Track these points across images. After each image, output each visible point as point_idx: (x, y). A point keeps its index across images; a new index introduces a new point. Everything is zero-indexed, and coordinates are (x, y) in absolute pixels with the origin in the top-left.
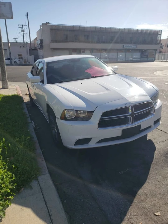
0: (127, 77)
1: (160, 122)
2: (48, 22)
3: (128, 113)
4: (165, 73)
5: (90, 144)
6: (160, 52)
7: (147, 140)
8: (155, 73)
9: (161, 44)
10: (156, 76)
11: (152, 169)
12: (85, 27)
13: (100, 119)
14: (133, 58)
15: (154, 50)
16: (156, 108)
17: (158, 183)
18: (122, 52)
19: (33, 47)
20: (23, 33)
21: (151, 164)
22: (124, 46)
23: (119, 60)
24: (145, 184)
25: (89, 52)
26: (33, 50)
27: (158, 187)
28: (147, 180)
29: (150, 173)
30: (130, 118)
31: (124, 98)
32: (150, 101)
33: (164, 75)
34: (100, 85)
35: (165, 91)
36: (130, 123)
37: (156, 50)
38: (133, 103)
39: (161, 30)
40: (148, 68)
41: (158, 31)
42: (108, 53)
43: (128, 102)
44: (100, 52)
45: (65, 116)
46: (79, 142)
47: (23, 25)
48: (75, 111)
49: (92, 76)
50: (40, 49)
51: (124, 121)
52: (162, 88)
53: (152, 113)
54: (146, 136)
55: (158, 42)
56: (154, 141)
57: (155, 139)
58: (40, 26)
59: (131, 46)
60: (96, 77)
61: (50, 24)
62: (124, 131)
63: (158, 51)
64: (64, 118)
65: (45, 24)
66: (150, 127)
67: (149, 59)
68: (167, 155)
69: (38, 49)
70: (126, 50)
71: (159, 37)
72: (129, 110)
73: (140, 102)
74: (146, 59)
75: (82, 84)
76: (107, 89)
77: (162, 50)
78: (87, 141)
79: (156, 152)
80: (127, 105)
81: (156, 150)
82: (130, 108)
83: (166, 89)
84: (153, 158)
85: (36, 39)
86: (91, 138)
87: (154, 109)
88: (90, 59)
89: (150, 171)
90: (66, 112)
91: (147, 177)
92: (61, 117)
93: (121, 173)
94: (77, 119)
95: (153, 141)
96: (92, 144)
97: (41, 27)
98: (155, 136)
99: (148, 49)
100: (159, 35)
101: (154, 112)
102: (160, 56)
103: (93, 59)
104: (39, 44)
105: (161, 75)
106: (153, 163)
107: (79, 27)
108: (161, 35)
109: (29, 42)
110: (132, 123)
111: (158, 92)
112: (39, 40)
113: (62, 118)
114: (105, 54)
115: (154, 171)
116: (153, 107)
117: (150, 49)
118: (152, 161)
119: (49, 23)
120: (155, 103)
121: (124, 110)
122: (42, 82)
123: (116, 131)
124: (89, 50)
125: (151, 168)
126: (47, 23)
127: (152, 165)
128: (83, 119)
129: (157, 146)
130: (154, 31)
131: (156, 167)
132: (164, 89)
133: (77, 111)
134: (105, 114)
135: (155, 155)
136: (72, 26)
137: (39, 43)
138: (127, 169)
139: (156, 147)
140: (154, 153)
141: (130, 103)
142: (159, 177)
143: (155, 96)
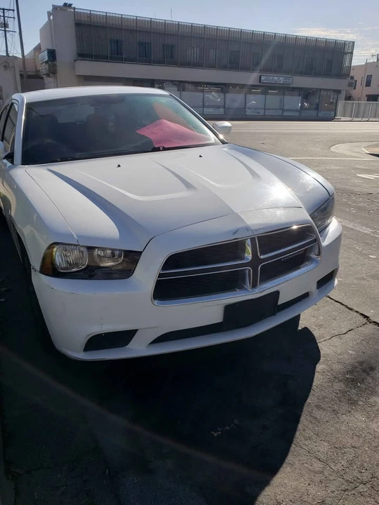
0: (251, 152)
1: (336, 282)
2: (69, 3)
3: (243, 258)
4: (356, 150)
5: (130, 346)
6: (349, 98)
7: (300, 328)
8: (333, 149)
9: (352, 78)
10: (336, 155)
11: (304, 420)
12: (165, 24)
13: (160, 275)
14: (283, 110)
15: (334, 91)
16: (325, 243)
17: (318, 466)
18: (258, 93)
19: (30, 69)
20: (5, 31)
21: (303, 405)
22: (263, 78)
23: (249, 112)
24: (282, 469)
25: (176, 89)
26: (30, 77)
27: (318, 478)
28: (290, 458)
29: (298, 434)
30: (247, 272)
31: (233, 212)
32: (308, 222)
33: (354, 154)
34: (172, 172)
35: (355, 194)
36: (248, 285)
37: (339, 92)
38: (256, 230)
39: (354, 42)
40: (318, 134)
41: (345, 43)
42: (222, 95)
43: (241, 225)
44: (203, 91)
45: (53, 263)
46: (97, 342)
47: (3, 9)
48: (85, 250)
49: (156, 146)
50: (48, 75)
51: (231, 282)
52: (348, 187)
53: (314, 256)
54: (296, 319)
55: (344, 71)
56: (316, 333)
57: (320, 326)
58: (49, 14)
59: (279, 79)
60: (165, 149)
61: (74, 9)
62: (229, 309)
63: (343, 95)
64: (50, 269)
65: (60, 7)
66: (306, 295)
67: (321, 114)
68: (348, 376)
69: (44, 77)
70: (265, 88)
71: (348, 60)
72: (244, 250)
73: (277, 225)
74: (313, 113)
75: (119, 166)
76: (188, 185)
77: (354, 93)
78: (123, 338)
79: (319, 367)
80: (239, 236)
81: (321, 360)
82: (249, 242)
83: (357, 189)
84: (311, 385)
85: (38, 49)
86: (136, 331)
87: (319, 245)
88: (153, 99)
89: (300, 426)
90: (55, 249)
91: (290, 446)
92: (42, 267)
93: (215, 435)
94: (91, 272)
95: (314, 333)
96: (138, 348)
97: (51, 17)
98: (322, 318)
99: (321, 90)
100: (346, 53)
101: (319, 254)
102: (349, 108)
103: (164, 100)
104: (47, 62)
105: (348, 153)
106: (308, 401)
107: (151, 22)
108: (352, 53)
109: (20, 56)
110: (254, 286)
111: (333, 199)
112: (46, 53)
113: (44, 270)
114: (214, 97)
115: (310, 426)
116: (316, 240)
117: (325, 90)
118: (308, 396)
119: (70, 5)
120: (323, 229)
121: (231, 249)
122: (10, 157)
123: (208, 310)
124: (174, 85)
125: (302, 419)
126: (65, 4)
127: (305, 408)
128: (108, 274)
129: (325, 348)
130: (336, 42)
131: (318, 414)
132: (352, 188)
133: (90, 249)
134: (174, 261)
135: (316, 374)
136: (133, 19)
137: (46, 58)
138: (236, 422)
139: (322, 352)
140: (315, 368)
141: (247, 229)
142: (323, 448)
143: (323, 209)
